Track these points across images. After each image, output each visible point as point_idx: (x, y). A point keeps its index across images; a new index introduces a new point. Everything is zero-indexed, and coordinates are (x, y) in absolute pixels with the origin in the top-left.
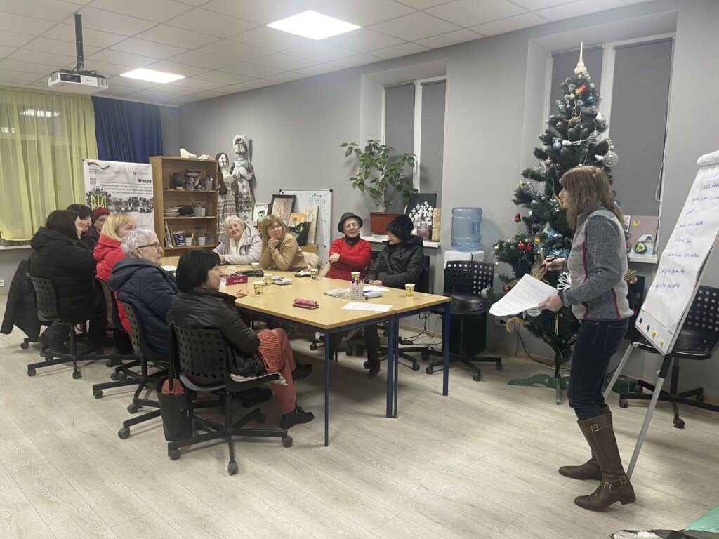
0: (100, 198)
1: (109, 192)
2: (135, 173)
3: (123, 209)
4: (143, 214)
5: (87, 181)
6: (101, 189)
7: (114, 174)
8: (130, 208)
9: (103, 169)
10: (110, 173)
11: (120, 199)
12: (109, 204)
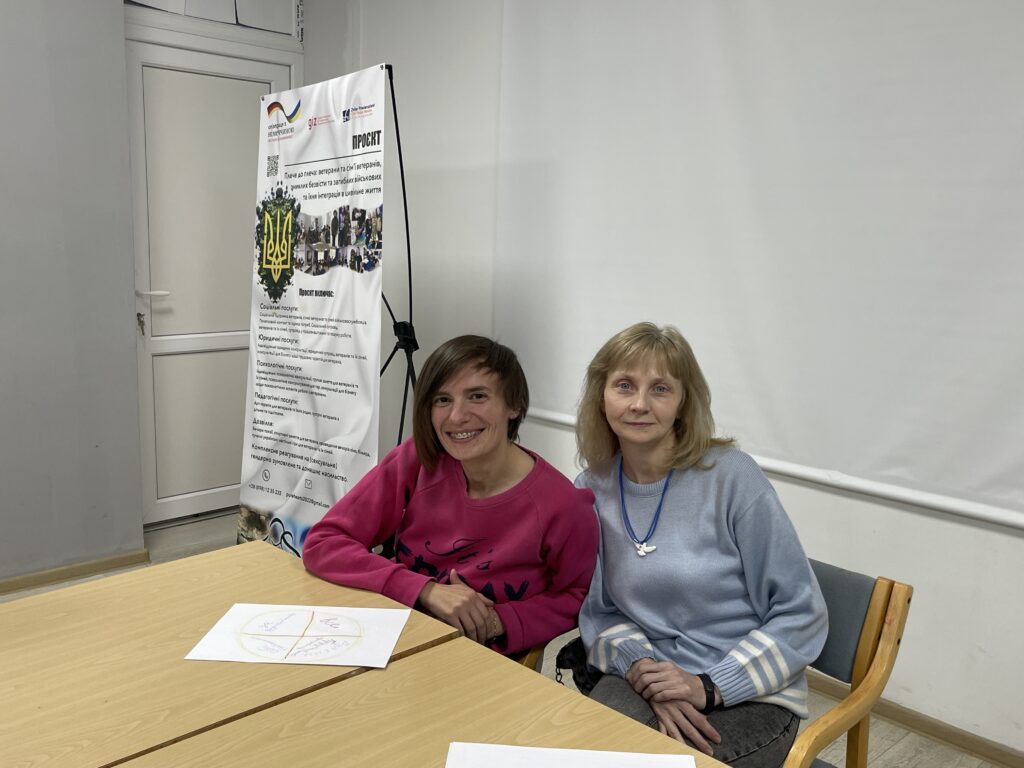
0: (282, 221)
1: (297, 194)
2: (346, 114)
3: (321, 256)
4: (356, 273)
5: (263, 165)
6: (284, 190)
7: (306, 131)
8: (333, 254)
9: (290, 118)
10: (300, 130)
11: (317, 219)
12: (296, 242)
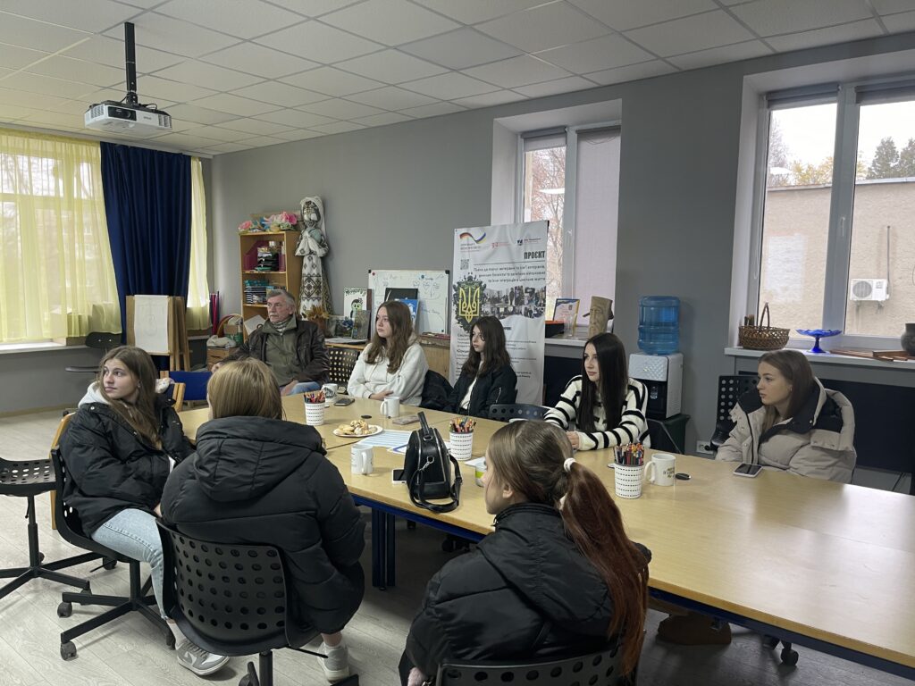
0: (472, 293)
3: (502, 310)
6: (474, 277)
8: (511, 309)
10: (486, 247)
11: (498, 292)
12: (483, 303)
